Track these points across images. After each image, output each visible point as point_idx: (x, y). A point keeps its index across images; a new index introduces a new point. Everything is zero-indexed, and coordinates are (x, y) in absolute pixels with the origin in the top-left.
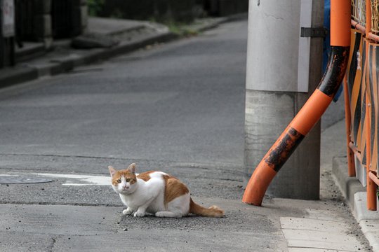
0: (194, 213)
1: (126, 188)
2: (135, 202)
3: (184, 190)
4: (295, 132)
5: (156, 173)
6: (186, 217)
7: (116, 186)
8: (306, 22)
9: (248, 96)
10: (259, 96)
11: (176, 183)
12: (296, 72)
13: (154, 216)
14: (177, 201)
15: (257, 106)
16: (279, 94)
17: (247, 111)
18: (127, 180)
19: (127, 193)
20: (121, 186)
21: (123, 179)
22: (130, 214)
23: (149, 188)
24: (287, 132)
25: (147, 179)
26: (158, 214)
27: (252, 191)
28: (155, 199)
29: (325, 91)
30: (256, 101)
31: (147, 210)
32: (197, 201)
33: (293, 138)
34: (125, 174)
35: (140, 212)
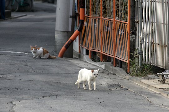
0: (50, 58)
1: (34, 51)
2: (36, 54)
3: (48, 52)
4: (71, 40)
5: (41, 48)
6: (47, 58)
7: (32, 50)
8: (71, 14)
9: (56, 32)
10: (59, 32)
11: (46, 51)
12: (68, 26)
13: (40, 58)
14: (46, 55)
15: (58, 34)
16: (64, 32)
17: (56, 36)
18: (35, 49)
19: (34, 52)
20: (33, 50)
21: (34, 49)
22: (35, 58)
23: (40, 51)
24: (69, 40)
25: (39, 49)
26: (41, 58)
27: (61, 54)
28: (41, 54)
29: (79, 30)
30: (58, 33)
31: (39, 57)
32: (50, 55)
33: (71, 41)
34: (34, 48)
35: (37, 57)
